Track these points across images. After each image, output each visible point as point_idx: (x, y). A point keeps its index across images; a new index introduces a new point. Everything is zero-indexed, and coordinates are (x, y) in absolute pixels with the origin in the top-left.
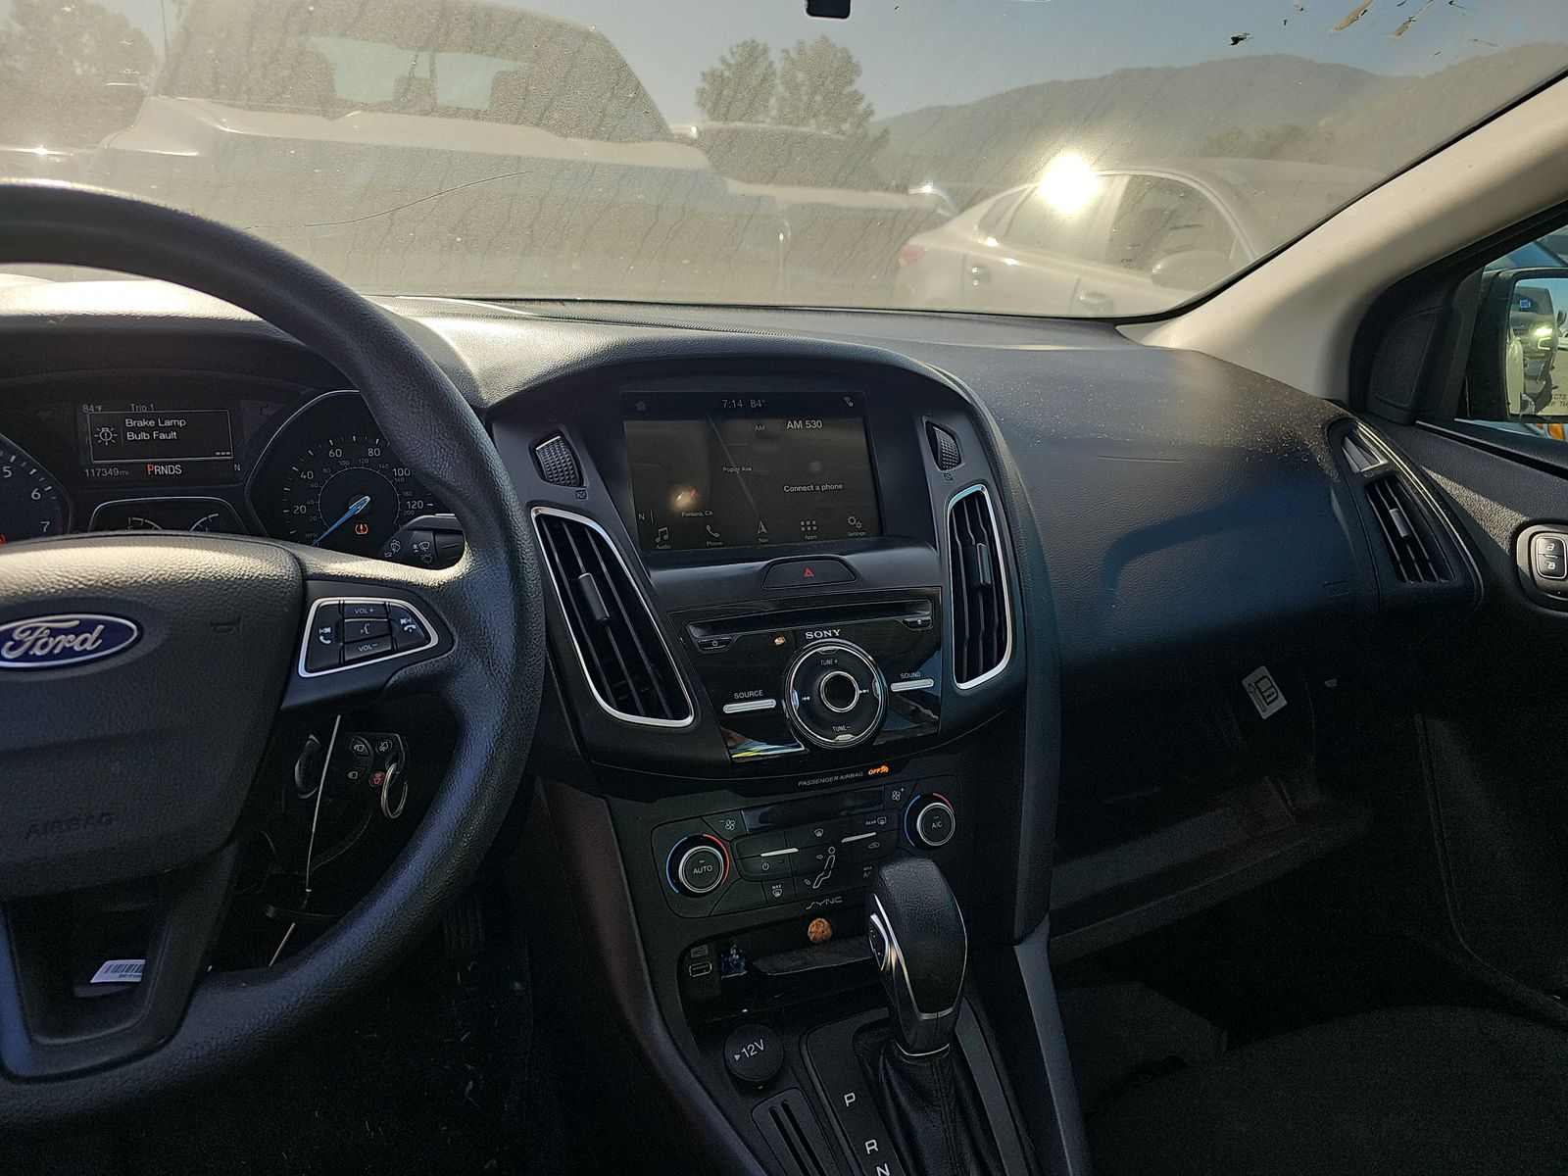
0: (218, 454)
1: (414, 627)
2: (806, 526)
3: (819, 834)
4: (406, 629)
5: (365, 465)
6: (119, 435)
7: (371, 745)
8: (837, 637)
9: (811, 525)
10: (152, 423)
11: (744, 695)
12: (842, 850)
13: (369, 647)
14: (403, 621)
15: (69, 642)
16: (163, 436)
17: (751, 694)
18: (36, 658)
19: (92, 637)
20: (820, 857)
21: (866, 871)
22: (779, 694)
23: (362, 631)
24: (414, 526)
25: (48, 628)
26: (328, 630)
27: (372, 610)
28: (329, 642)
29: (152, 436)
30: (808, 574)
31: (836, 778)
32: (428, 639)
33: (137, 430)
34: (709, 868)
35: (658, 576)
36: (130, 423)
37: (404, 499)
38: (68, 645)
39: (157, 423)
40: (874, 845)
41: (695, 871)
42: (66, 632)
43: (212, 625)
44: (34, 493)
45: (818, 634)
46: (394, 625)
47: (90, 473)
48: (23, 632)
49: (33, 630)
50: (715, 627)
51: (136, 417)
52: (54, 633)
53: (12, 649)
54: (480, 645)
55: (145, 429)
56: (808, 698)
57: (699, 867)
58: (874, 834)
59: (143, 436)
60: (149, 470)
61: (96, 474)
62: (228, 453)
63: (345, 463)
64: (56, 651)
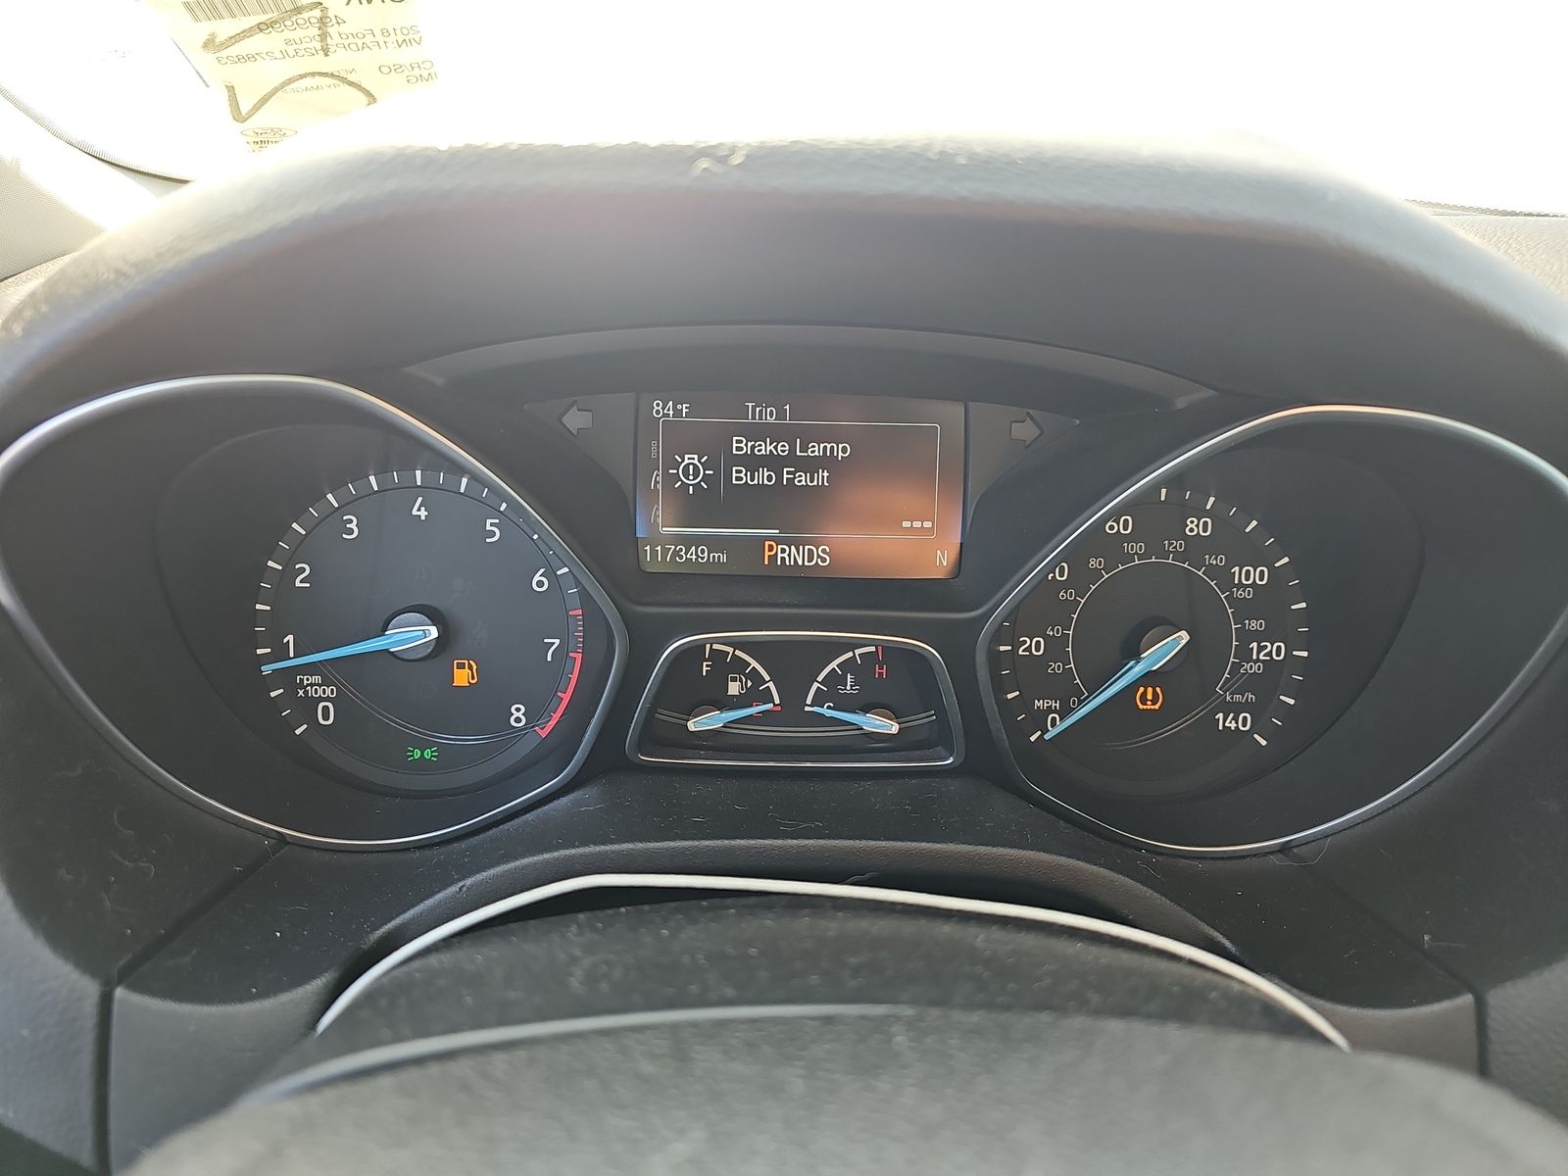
0: (905, 523)
5: (1178, 556)
6: (717, 470)
10: (783, 448)
16: (802, 480)
29: (780, 477)
33: (752, 463)
36: (740, 445)
37: (1246, 637)
39: (792, 450)
44: (537, 578)
47: (654, 553)
51: (756, 433)
59: (764, 476)
60: (765, 554)
61: (664, 556)
63: (1136, 547)
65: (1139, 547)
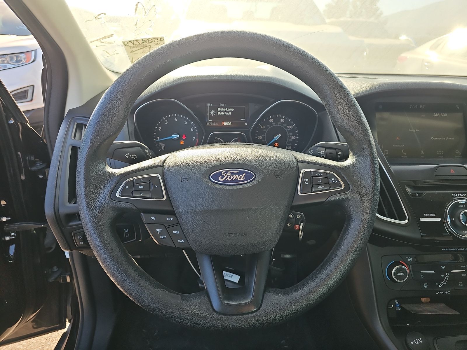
0: (241, 119)
1: (336, 181)
2: (439, 152)
3: (443, 268)
4: (333, 182)
5: (280, 125)
6: (216, 113)
7: (294, 216)
8: (465, 197)
9: (441, 152)
10: (225, 110)
11: (428, 215)
12: (451, 274)
13: (321, 187)
14: (333, 179)
15: (237, 177)
16: (227, 114)
17: (431, 215)
18: (228, 181)
19: (243, 177)
20: (443, 276)
21: (460, 284)
22: (442, 216)
23: (319, 181)
24: (318, 146)
25: (231, 172)
26: (307, 180)
27: (322, 174)
28: (308, 184)
30: (452, 171)
31: (457, 249)
32: (341, 187)
33: (221, 111)
34: (403, 274)
35: (393, 168)
36: (219, 109)
37: (290, 136)
38: (236, 178)
40: (464, 275)
41: (398, 274)
42: (236, 174)
43: (275, 175)
44: (192, 129)
45: (457, 195)
46: (330, 180)
47: (208, 124)
48: (224, 173)
49: (227, 172)
50: (415, 188)
51: (221, 108)
52: (233, 174)
53: (221, 178)
54: (359, 191)
55: (224, 112)
56: (453, 219)
57: (400, 273)
58: (464, 270)
59: (222, 113)
60: (223, 124)
62: (244, 119)
64: (233, 180)
65: (274, 123)
